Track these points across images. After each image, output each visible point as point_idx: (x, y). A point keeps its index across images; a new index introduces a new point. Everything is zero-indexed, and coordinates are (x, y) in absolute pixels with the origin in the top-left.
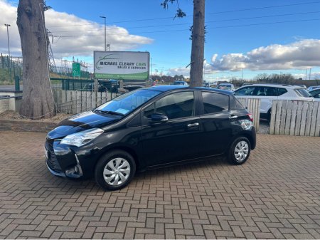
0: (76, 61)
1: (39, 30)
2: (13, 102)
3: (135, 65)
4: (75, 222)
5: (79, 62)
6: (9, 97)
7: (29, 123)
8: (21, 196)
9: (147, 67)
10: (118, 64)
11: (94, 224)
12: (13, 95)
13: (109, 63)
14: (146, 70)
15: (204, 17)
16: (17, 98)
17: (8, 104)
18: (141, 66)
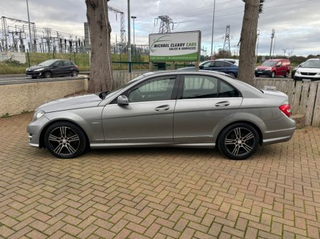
1: (102, 19)
2: (86, 82)
3: (185, 46)
9: (197, 47)
10: (170, 45)
12: (86, 76)
13: (162, 46)
14: (196, 51)
16: (89, 79)
17: (83, 84)
18: (191, 46)
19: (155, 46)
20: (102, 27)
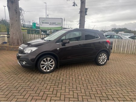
0: (34, 22)
2: (6, 39)
3: (56, 24)
4: (28, 83)
5: (35, 22)
6: (5, 37)
7: (13, 47)
8: (8, 74)
10: (49, 23)
11: (35, 84)
13: (46, 23)
14: (61, 26)
15: (85, 3)
16: (8, 37)
17: (4, 39)
18: (59, 24)
19: (43, 23)
20: (16, 12)
